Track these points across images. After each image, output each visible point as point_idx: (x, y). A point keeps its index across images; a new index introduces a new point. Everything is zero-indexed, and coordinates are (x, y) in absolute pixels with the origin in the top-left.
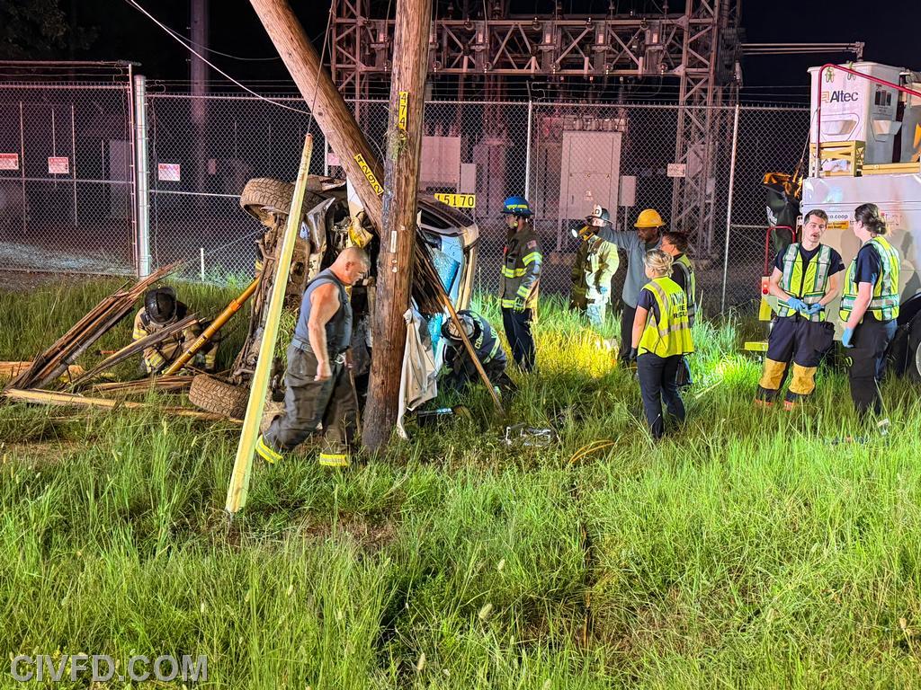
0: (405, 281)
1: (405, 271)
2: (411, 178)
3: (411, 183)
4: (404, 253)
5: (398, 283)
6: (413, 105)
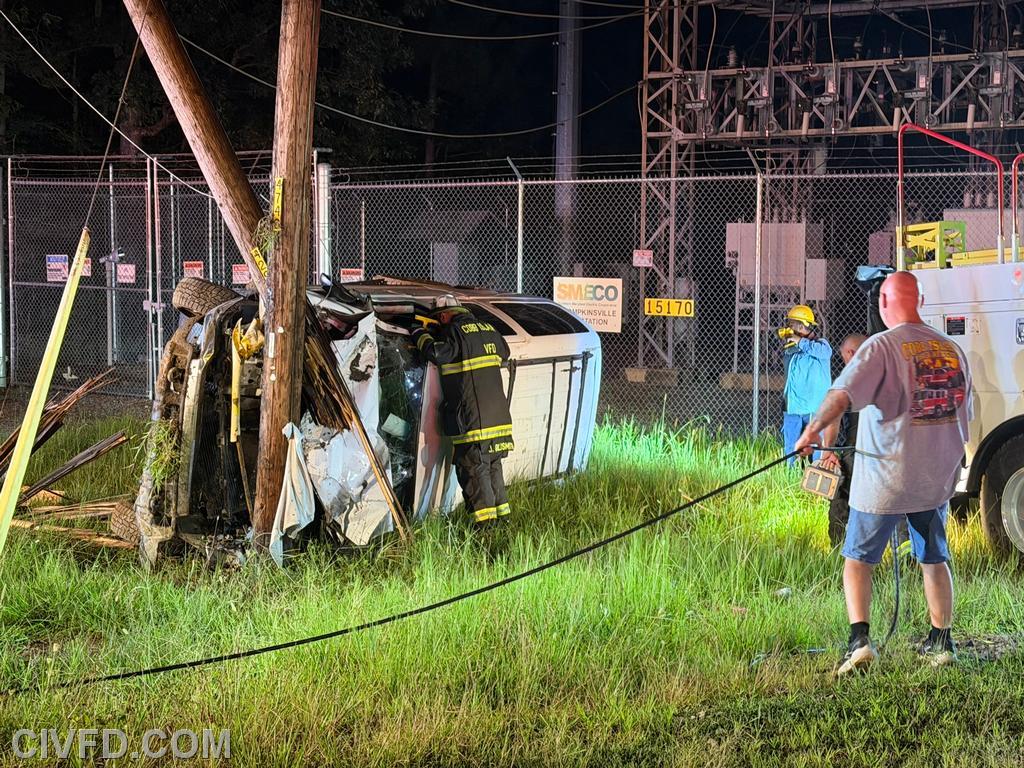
0: (284, 390)
1: (285, 378)
2: (289, 273)
3: (290, 279)
4: (283, 359)
5: (276, 392)
6: (289, 191)
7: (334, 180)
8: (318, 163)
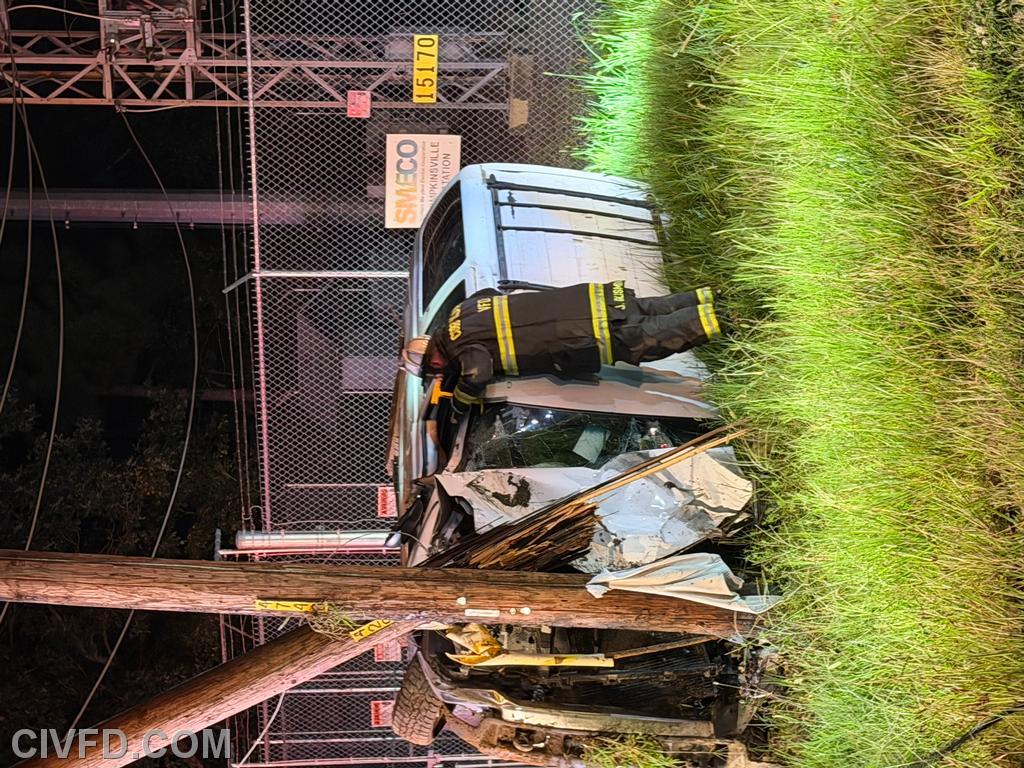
0: (543, 595)
1: (527, 594)
2: (385, 590)
3: (393, 590)
4: (501, 597)
5: (545, 606)
6: (274, 592)
7: (259, 527)
8: (234, 547)
